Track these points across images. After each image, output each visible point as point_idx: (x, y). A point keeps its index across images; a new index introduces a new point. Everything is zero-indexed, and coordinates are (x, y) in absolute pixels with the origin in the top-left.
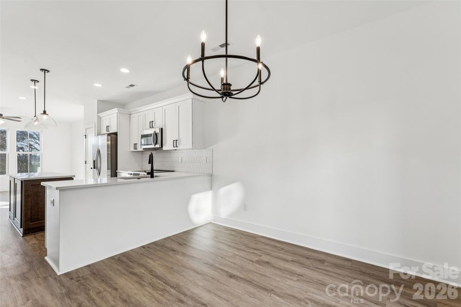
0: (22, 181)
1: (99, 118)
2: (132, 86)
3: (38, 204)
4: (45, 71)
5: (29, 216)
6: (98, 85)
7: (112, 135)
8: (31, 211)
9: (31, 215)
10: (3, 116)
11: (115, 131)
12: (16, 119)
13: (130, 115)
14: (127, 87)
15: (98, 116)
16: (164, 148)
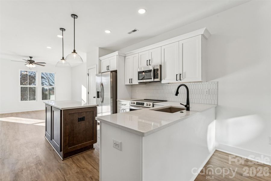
0: (61, 111)
1: (100, 61)
2: (135, 31)
3: (74, 130)
4: (74, 16)
5: (68, 142)
6: (108, 32)
7: (113, 73)
8: (69, 137)
9: (69, 141)
10: (35, 62)
11: (115, 69)
12: (41, 64)
13: (125, 57)
14: (130, 33)
15: (99, 59)
16: (163, 82)
